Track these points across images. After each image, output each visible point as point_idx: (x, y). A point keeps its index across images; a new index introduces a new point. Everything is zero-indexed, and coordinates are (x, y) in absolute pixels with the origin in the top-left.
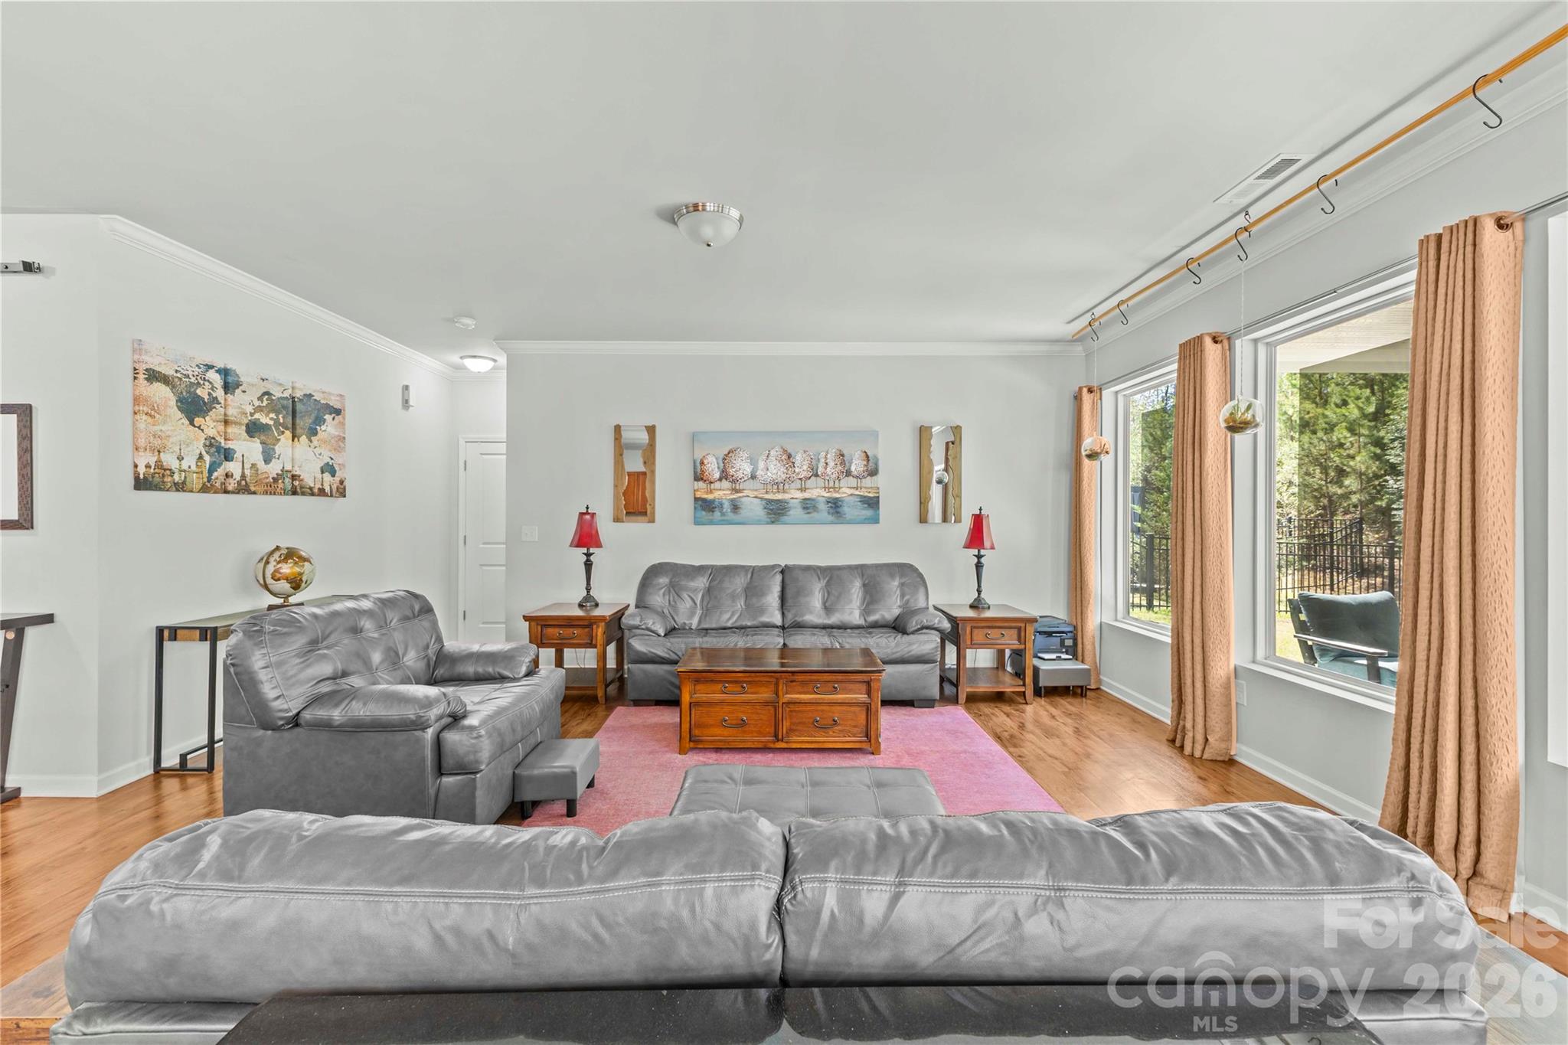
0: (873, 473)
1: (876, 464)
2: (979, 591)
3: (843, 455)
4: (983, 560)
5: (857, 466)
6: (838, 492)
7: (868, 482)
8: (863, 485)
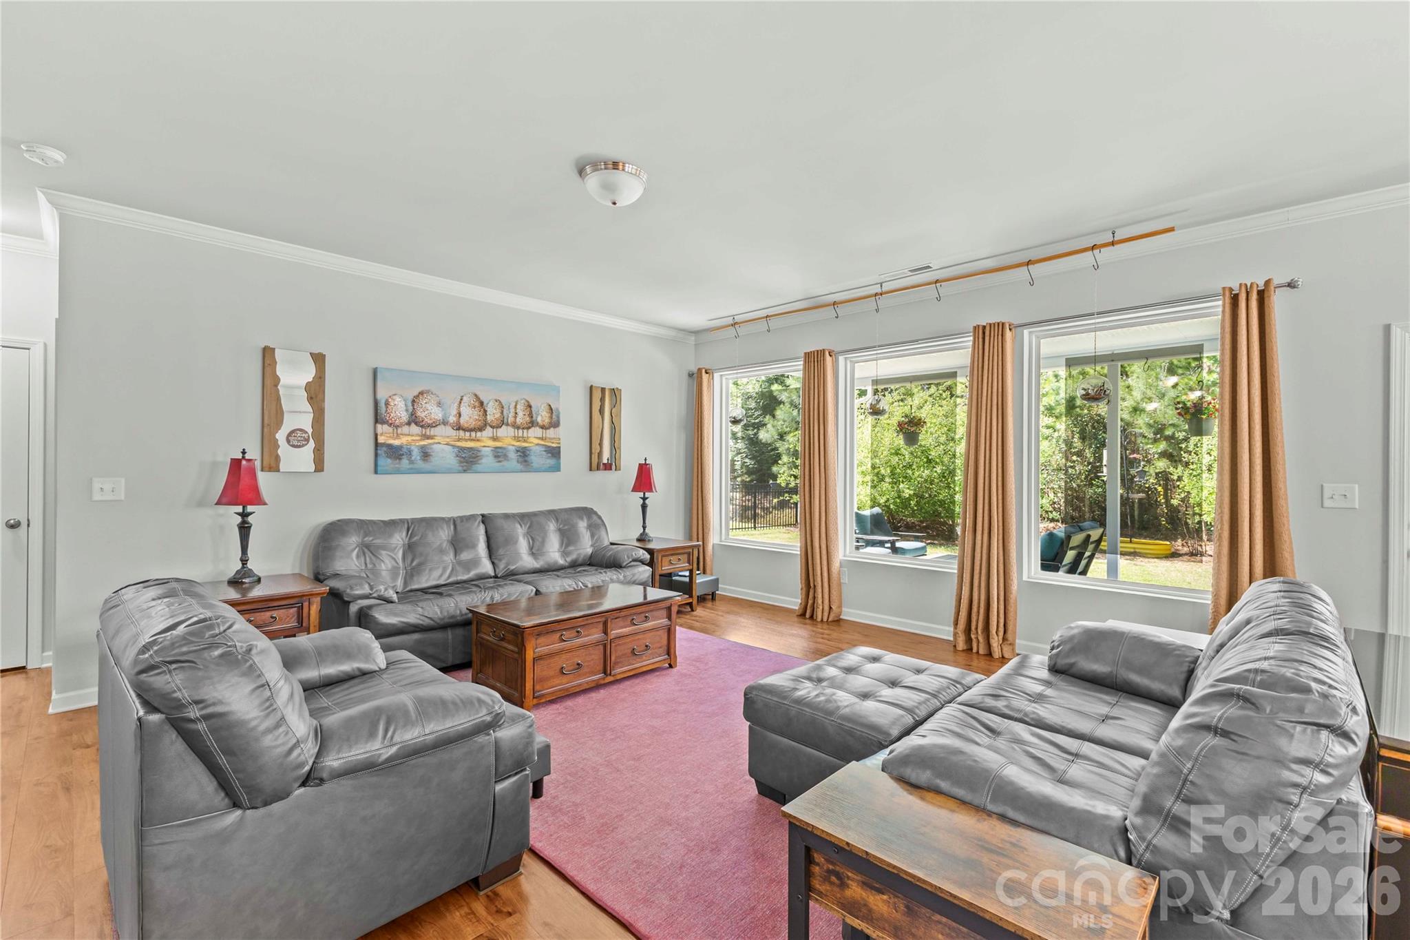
0: (555, 424)
1: (558, 417)
2: (644, 528)
3: (530, 407)
5: (542, 417)
6: (525, 441)
7: (551, 433)
8: (548, 436)
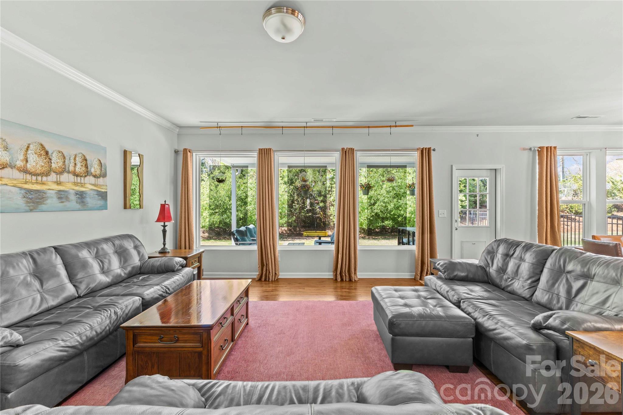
0: (104, 175)
1: (106, 170)
2: (164, 244)
3: (86, 160)
4: (166, 228)
5: (95, 169)
6: (82, 186)
7: (101, 181)
8: (99, 183)
